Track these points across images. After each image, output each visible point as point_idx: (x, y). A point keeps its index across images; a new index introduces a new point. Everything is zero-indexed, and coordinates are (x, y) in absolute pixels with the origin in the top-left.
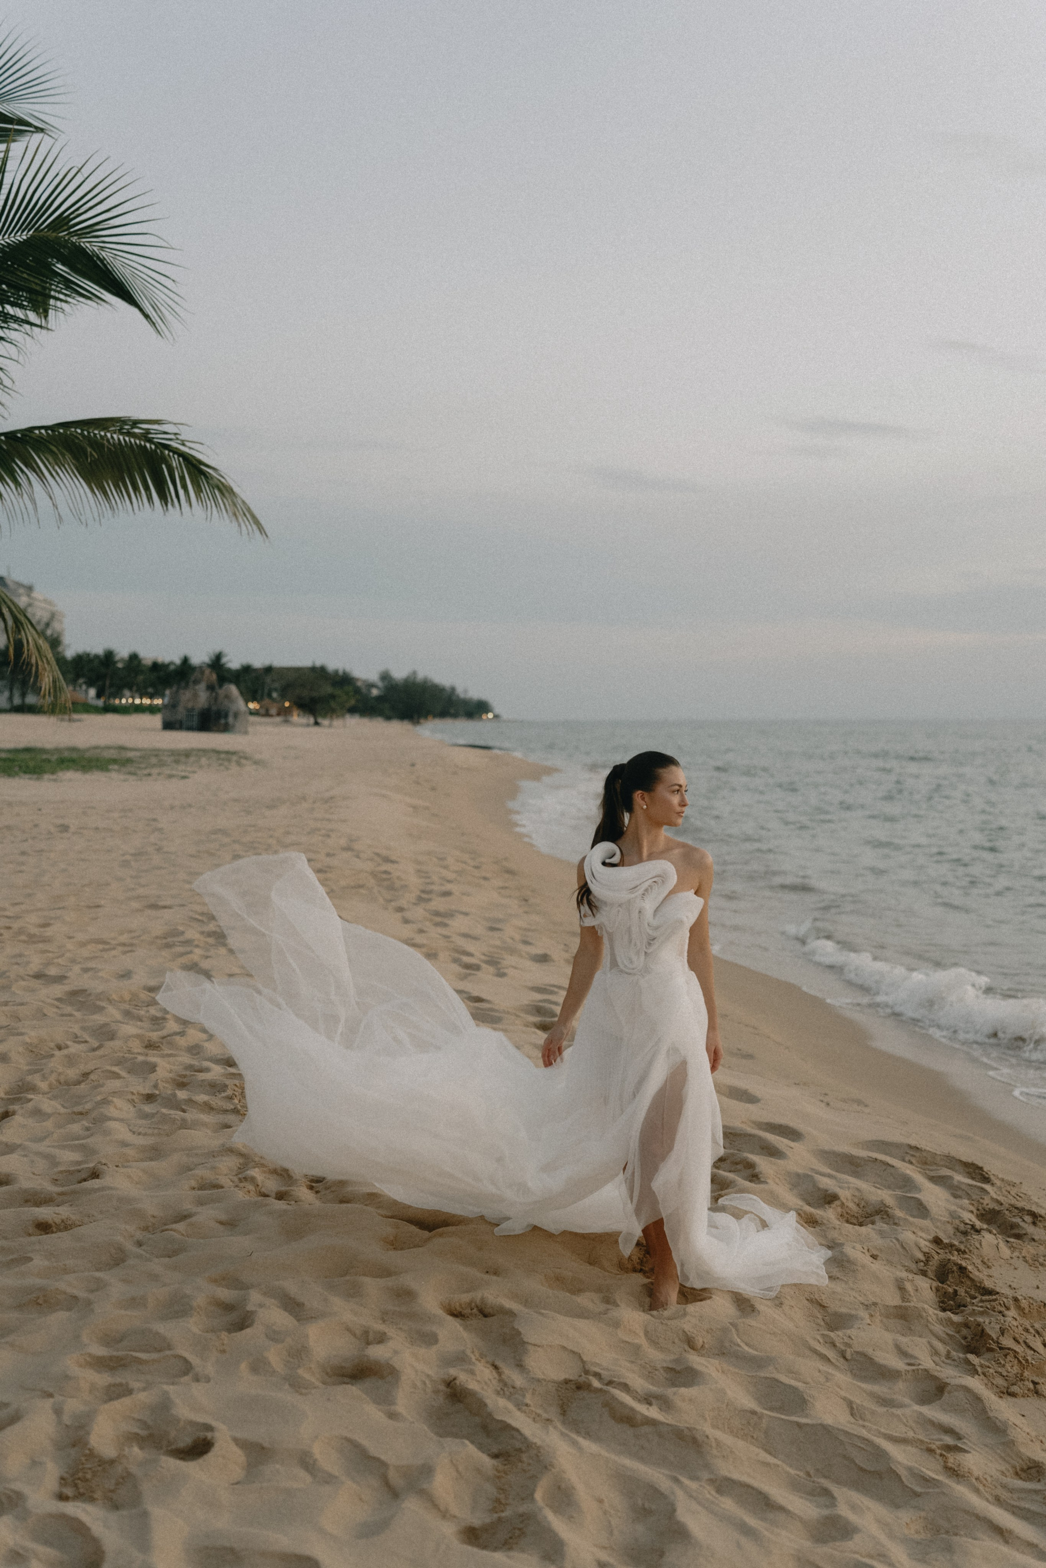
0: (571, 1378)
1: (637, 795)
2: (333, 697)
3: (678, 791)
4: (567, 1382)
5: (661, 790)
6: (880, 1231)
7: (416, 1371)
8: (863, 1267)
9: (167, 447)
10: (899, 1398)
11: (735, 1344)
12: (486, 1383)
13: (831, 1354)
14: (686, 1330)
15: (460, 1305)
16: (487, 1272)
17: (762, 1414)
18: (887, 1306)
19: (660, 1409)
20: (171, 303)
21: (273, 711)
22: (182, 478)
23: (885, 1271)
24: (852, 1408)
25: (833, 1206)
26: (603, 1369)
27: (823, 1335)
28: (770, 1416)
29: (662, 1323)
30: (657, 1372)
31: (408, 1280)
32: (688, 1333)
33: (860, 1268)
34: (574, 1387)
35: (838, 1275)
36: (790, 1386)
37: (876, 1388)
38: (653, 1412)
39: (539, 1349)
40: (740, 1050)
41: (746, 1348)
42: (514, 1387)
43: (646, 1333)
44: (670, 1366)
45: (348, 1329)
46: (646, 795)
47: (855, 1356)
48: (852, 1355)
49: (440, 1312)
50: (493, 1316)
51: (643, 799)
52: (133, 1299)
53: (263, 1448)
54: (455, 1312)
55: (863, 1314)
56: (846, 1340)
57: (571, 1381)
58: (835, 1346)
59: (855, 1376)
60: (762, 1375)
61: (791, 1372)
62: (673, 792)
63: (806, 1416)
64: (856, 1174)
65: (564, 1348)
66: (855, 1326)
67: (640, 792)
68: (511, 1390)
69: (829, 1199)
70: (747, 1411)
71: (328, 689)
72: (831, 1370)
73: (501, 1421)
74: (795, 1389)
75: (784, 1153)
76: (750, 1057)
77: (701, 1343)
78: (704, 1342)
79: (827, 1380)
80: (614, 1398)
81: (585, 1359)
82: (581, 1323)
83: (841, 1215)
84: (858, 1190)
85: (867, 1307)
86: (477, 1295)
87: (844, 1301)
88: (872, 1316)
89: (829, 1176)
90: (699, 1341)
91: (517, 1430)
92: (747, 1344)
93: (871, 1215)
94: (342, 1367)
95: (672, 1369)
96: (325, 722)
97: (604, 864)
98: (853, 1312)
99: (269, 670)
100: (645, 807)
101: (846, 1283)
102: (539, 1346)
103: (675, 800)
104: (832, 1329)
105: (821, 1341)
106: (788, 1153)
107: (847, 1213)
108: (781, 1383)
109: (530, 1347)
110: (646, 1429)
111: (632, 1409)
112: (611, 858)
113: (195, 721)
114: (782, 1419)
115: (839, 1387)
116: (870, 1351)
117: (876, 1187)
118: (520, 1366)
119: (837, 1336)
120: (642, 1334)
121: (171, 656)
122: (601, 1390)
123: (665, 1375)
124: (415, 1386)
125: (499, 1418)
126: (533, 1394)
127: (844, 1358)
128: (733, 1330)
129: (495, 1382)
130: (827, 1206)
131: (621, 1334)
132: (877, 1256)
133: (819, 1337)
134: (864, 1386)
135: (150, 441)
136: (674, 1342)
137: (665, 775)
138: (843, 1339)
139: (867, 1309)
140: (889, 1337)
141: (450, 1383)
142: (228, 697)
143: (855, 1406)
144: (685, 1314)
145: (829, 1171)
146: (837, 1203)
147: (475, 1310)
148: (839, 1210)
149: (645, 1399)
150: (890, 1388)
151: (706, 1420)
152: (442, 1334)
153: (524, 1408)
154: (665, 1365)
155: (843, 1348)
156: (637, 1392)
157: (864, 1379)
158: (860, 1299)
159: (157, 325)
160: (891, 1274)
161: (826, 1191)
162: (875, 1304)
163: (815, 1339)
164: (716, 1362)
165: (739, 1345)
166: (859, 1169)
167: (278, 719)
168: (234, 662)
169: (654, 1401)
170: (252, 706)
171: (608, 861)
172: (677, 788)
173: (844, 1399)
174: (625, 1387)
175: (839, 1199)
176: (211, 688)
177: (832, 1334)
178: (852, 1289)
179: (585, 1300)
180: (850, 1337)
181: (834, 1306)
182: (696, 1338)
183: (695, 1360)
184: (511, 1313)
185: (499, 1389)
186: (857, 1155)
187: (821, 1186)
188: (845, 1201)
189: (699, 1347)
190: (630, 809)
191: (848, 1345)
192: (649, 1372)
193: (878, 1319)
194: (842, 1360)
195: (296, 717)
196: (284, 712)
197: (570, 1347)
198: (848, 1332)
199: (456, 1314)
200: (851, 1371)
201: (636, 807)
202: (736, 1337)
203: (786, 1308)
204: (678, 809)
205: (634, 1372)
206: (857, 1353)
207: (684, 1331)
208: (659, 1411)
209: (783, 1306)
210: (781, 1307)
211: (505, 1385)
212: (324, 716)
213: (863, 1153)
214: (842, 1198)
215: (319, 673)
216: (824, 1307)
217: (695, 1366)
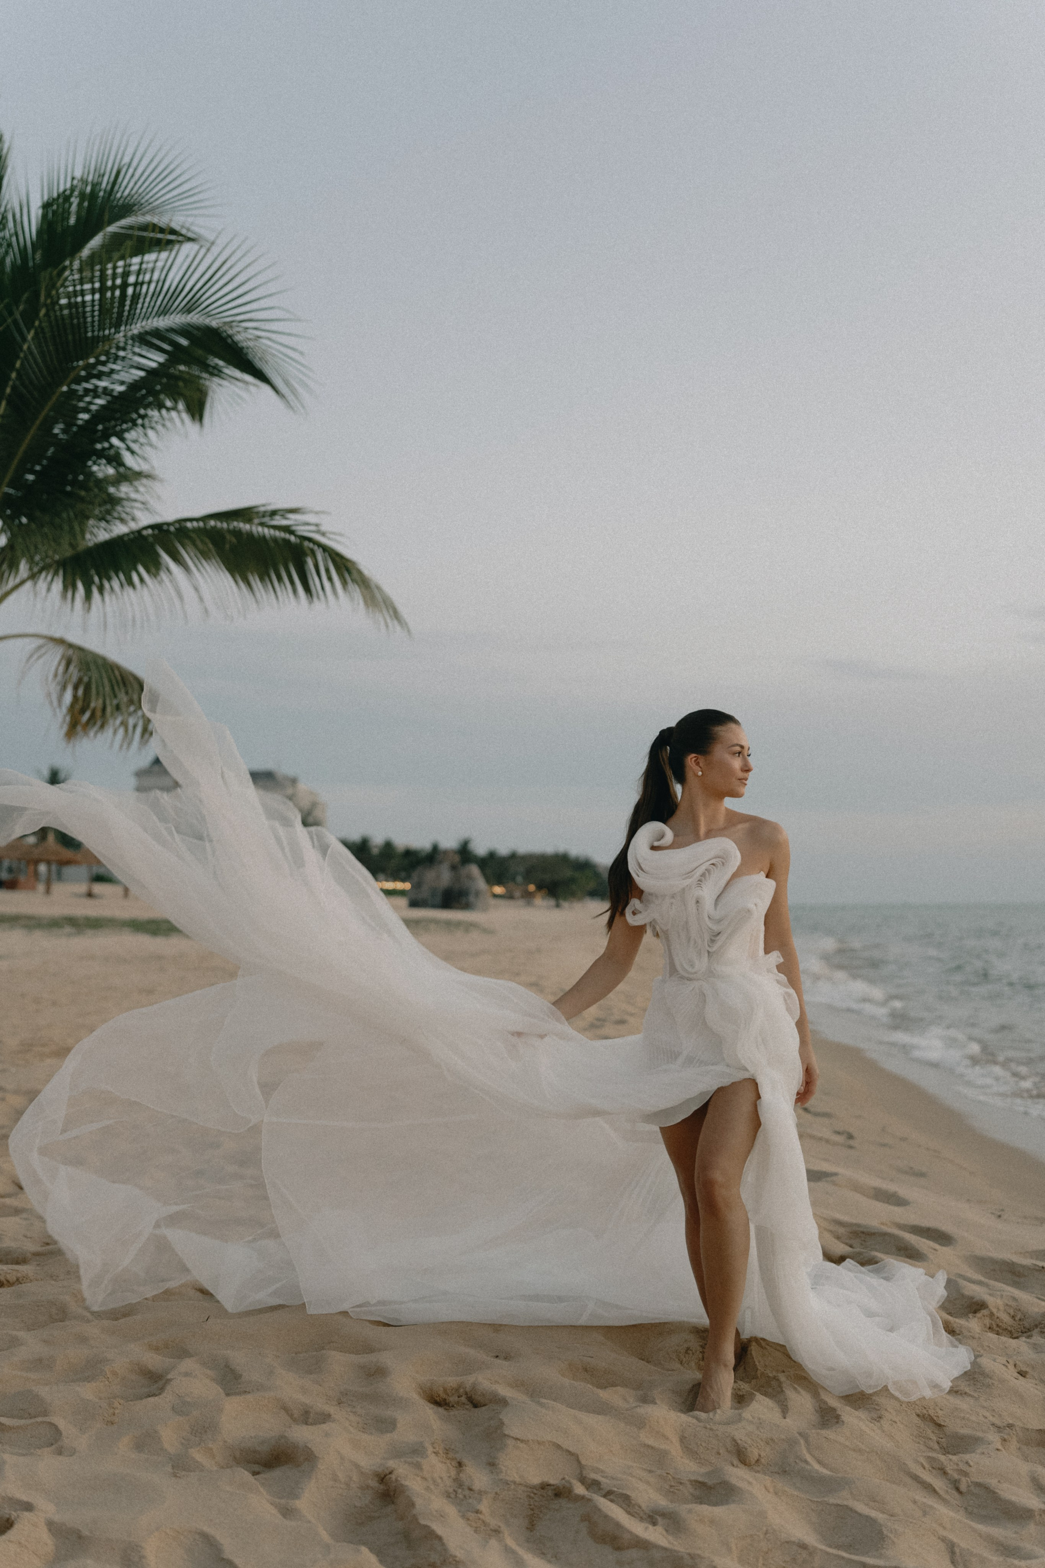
0: (552, 1482)
1: (691, 760)
2: (572, 880)
3: (739, 753)
4: (544, 1486)
5: (719, 752)
6: (1035, 1344)
7: (342, 1458)
8: (1002, 1381)
9: (310, 540)
10: (1028, 1546)
11: (801, 1460)
12: (434, 1481)
13: (939, 1484)
14: (737, 1438)
15: (445, 1390)
16: (497, 1357)
17: (816, 1548)
18: (1028, 1430)
19: (667, 1531)
20: (301, 376)
21: (517, 894)
22: (327, 571)
23: (1032, 1389)
24: (953, 1553)
25: (979, 1315)
26: (606, 1477)
27: (929, 1457)
28: (828, 1553)
29: (706, 1428)
30: (681, 1487)
31: (386, 1359)
32: (739, 1442)
33: (996, 1383)
34: (550, 1493)
35: (967, 1390)
36: (868, 1518)
37: (998, 1532)
38: (655, 1535)
39: (521, 1445)
40: (912, 1168)
41: (817, 1466)
42: (470, 1489)
43: (682, 1439)
44: (700, 1479)
45: (285, 1409)
46: (702, 760)
47: (972, 1488)
48: (969, 1486)
49: (415, 1396)
50: (485, 1405)
51: (698, 764)
52: (40, 1360)
53: (80, 1537)
54: (438, 1399)
55: (993, 1437)
56: (963, 1466)
57: (549, 1485)
58: (945, 1473)
59: (970, 1514)
60: (832, 1501)
61: (873, 1499)
62: (734, 754)
63: (881, 1556)
64: (1016, 1285)
65: (559, 1447)
66: (978, 1451)
67: (694, 755)
68: (467, 1492)
69: (976, 1307)
70: (794, 1542)
71: (568, 873)
72: (930, 1501)
73: (426, 1526)
74: (872, 1521)
75: (926, 1255)
76: (922, 1175)
77: (756, 1457)
78: (760, 1455)
79: (925, 1514)
80: (597, 1509)
81: (583, 1462)
82: (591, 1420)
83: (990, 1328)
84: (1015, 1299)
85: (999, 1428)
86: (469, 1380)
87: (968, 1420)
88: (1005, 1440)
89: (980, 1283)
90: (754, 1453)
91: (440, 1538)
92: (819, 1462)
93: (1029, 1330)
94: (255, 1452)
95: (703, 1484)
96: (565, 904)
97: (653, 848)
98: (980, 1434)
99: (513, 856)
100: (700, 773)
101: (977, 1399)
102: (522, 1441)
103: (737, 763)
104: (946, 1451)
105: (927, 1466)
106: (931, 1256)
107: (998, 1326)
108: (856, 1512)
109: (510, 1442)
110: (633, 1553)
111: (618, 1525)
112: (659, 840)
113: (438, 899)
114: (843, 1558)
115: (941, 1525)
116: (993, 1482)
117: (1039, 1299)
118: (492, 1465)
119: (950, 1461)
120: (675, 1440)
121: (421, 842)
122: (583, 1497)
123: (692, 1490)
124: (335, 1479)
125: (423, 1522)
126: (495, 1499)
127: (958, 1489)
128: (802, 1442)
129: (449, 1482)
130: (971, 1315)
131: (645, 1437)
132: (1026, 1372)
133: (922, 1460)
134: (981, 1527)
135: (292, 532)
136: (719, 1453)
137: (722, 734)
138: (957, 1465)
139: (1000, 1432)
140: (1024, 1468)
141: (383, 1478)
142: (470, 877)
143: (957, 1550)
144: (740, 1419)
145: (983, 1279)
146: (985, 1312)
147: (463, 1399)
148: (987, 1321)
149: (649, 1516)
150: (1016, 1533)
151: (729, 1550)
152: (403, 1419)
153: (472, 1516)
154: (693, 1478)
155: (956, 1476)
156: (640, 1507)
157: (984, 1519)
158: (991, 1418)
159: (291, 402)
160: (1040, 1393)
161: (972, 1298)
162: (1010, 1426)
163: (917, 1462)
164: (768, 1480)
165: (806, 1462)
166: (1022, 1280)
167: (521, 902)
168: (480, 848)
169: (659, 1519)
170: (498, 890)
171: (656, 844)
172: (738, 749)
173: (943, 1539)
174: (625, 1501)
175: (987, 1307)
176: (454, 868)
177: (942, 1458)
178: (984, 1407)
179: (612, 1396)
180: (967, 1463)
181: (955, 1426)
182: (749, 1449)
183: (737, 1475)
184: (503, 1402)
185: (451, 1490)
186: (1019, 1262)
187: (966, 1293)
188: (995, 1311)
189: (753, 1462)
190: (682, 779)
191: (966, 1474)
192: (671, 1486)
193: (1014, 1444)
194: (954, 1492)
195: (539, 901)
196: (528, 896)
197: (567, 1444)
198: (967, 1457)
199: (438, 1401)
200: (966, 1509)
201: (690, 775)
202: (805, 1452)
203: (885, 1423)
204: (741, 775)
205: (648, 1483)
206: (978, 1485)
207: (735, 1440)
208: (664, 1533)
209: (882, 1421)
210: (878, 1421)
211: (461, 1485)
212: (565, 899)
213: (1028, 1262)
214: (991, 1307)
215: (563, 859)
216: (940, 1425)
217: (734, 1481)
